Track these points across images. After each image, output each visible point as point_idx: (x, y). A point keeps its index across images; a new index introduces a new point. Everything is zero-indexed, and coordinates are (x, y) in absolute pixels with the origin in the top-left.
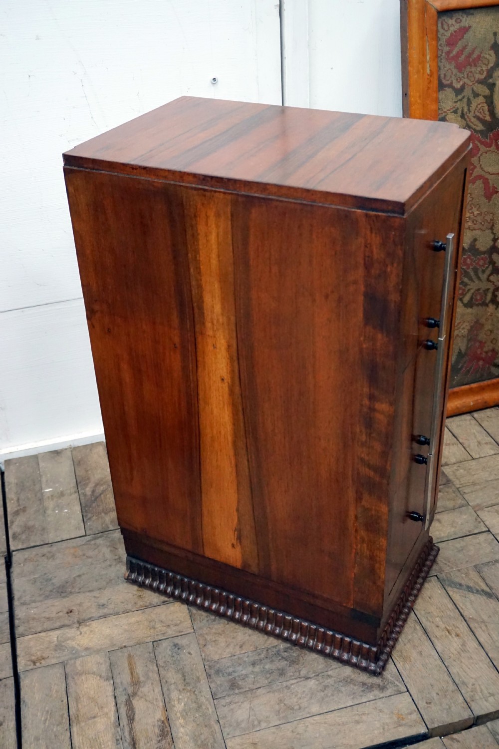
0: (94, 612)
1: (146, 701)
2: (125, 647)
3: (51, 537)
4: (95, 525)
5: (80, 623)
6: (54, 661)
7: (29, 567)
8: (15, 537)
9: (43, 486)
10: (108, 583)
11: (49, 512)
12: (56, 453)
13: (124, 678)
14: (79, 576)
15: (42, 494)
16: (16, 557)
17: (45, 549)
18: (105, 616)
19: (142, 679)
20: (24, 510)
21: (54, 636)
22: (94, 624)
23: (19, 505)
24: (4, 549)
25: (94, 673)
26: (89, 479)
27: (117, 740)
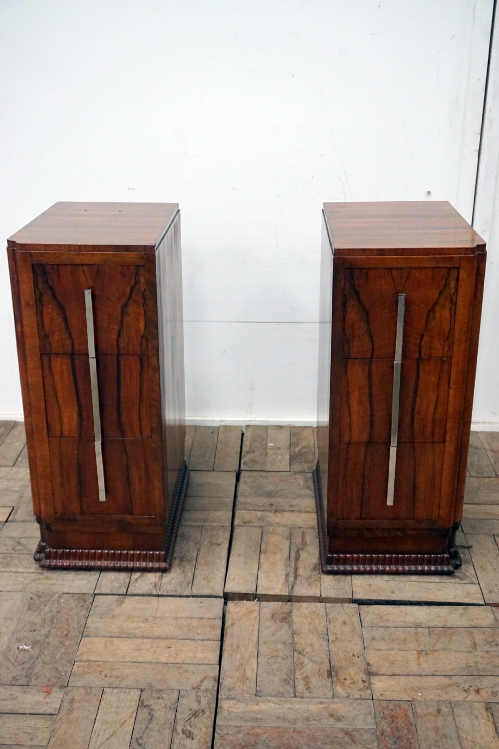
0: (287, 509)
1: (308, 553)
2: (302, 527)
3: (268, 468)
4: (297, 467)
5: (276, 511)
6: (257, 525)
7: (250, 480)
8: (245, 463)
9: (268, 442)
10: (298, 497)
11: (269, 456)
12: (280, 427)
13: (298, 540)
14: (281, 490)
15: (266, 446)
16: (243, 474)
17: (263, 474)
18: (293, 511)
19: (308, 543)
20: (253, 451)
21: (259, 514)
22: (285, 514)
23: (250, 449)
24: (237, 468)
25: (280, 535)
26: (299, 444)
27: (287, 566)
